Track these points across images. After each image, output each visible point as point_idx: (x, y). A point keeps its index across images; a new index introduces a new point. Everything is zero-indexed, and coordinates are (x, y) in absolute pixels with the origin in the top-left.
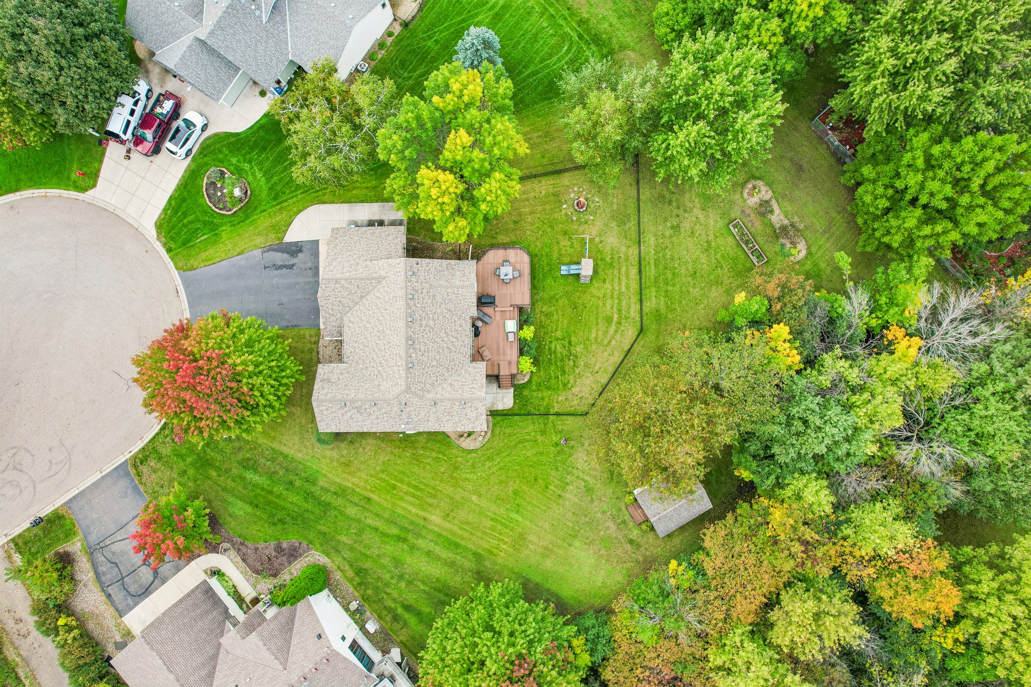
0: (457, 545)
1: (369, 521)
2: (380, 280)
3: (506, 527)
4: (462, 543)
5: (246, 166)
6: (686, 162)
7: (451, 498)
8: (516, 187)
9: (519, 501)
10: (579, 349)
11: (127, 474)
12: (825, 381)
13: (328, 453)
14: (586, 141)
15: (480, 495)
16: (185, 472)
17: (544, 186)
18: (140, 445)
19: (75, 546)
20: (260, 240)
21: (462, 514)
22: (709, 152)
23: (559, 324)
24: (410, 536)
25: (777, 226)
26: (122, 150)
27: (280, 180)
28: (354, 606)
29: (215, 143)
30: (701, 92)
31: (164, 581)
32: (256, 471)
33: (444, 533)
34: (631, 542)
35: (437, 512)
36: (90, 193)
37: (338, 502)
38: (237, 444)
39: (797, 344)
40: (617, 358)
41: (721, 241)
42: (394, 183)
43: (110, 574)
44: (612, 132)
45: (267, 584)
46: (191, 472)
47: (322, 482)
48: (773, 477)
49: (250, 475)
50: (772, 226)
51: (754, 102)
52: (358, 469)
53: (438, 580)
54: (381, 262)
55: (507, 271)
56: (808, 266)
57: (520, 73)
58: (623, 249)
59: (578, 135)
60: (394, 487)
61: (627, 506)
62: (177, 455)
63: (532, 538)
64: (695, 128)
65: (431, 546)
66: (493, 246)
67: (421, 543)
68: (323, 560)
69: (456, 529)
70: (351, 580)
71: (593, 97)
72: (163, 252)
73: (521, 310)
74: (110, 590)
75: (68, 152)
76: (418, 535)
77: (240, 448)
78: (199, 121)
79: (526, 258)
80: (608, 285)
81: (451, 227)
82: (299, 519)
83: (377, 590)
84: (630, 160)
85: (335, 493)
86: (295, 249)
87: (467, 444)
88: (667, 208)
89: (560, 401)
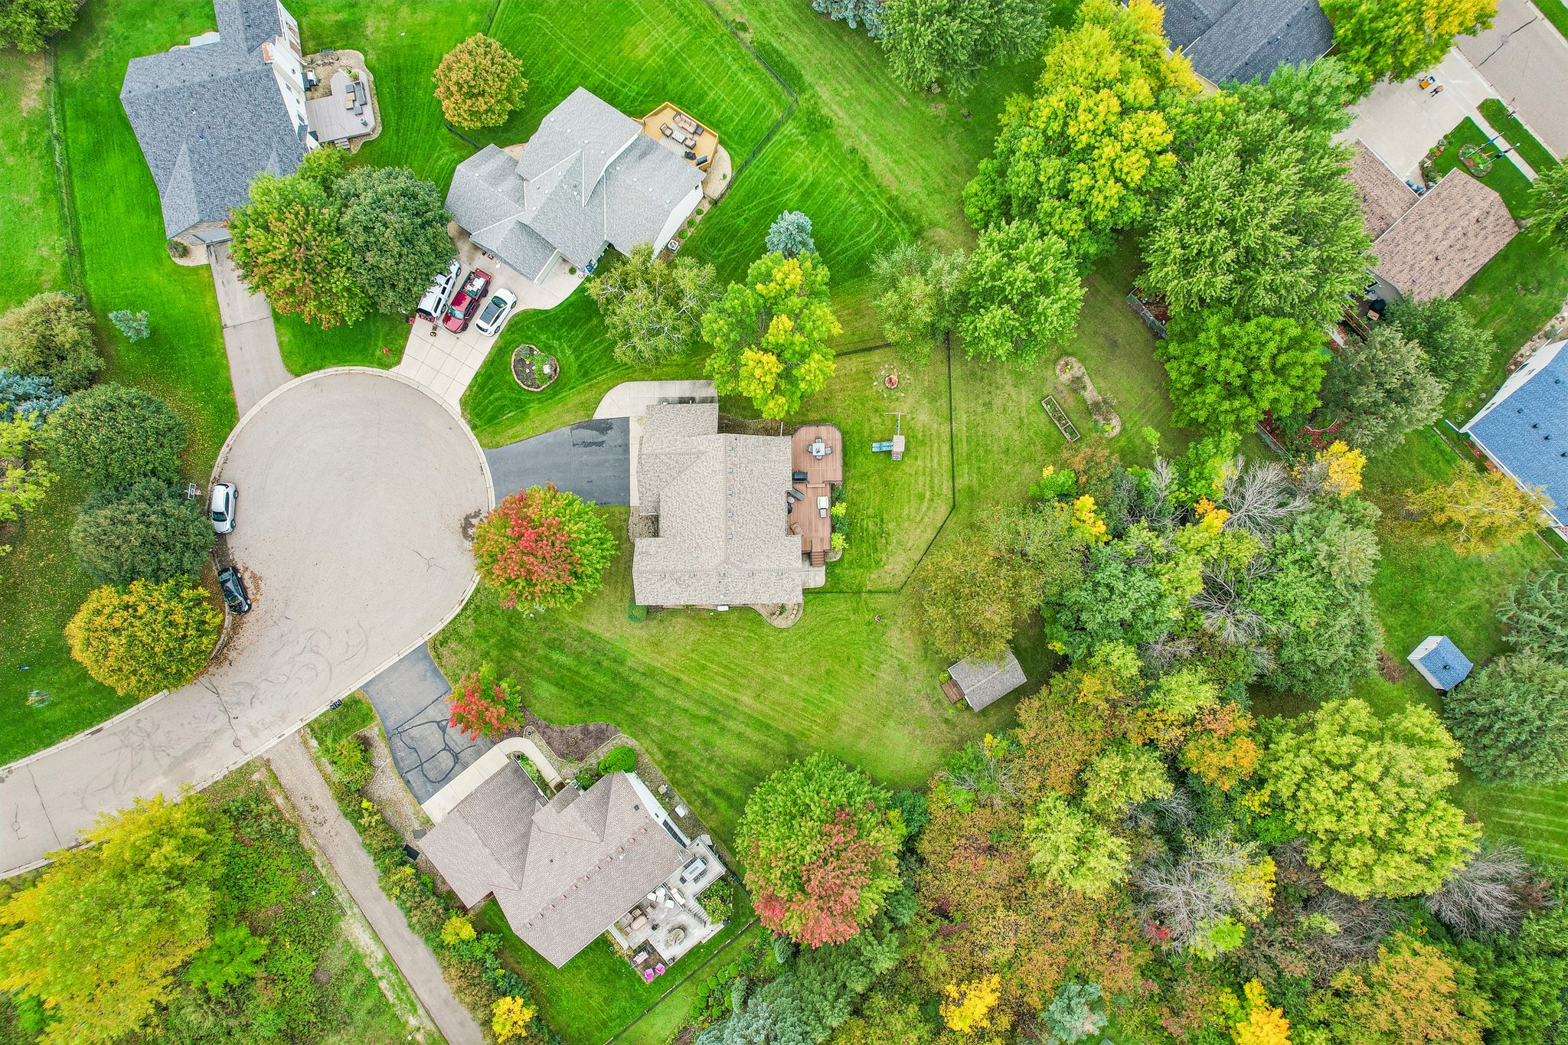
0: (768, 727)
1: (679, 702)
2: (699, 455)
3: (819, 708)
4: (774, 724)
5: (556, 343)
6: (992, 343)
7: (762, 678)
8: (832, 366)
9: (831, 681)
10: (892, 526)
11: (427, 657)
12: (1131, 549)
13: (637, 632)
14: (897, 323)
15: (792, 675)
16: (488, 653)
17: (854, 363)
18: (440, 627)
19: (373, 731)
20: (568, 418)
21: (773, 694)
22: (1015, 333)
23: (872, 501)
24: (720, 718)
25: (1089, 402)
26: (429, 326)
27: (590, 357)
28: (663, 789)
29: (522, 320)
30: (1004, 279)
31: (465, 767)
32: (562, 651)
33: (755, 715)
34: (946, 721)
35: (748, 692)
36: (395, 369)
37: (646, 683)
38: (543, 624)
39: (1104, 516)
40: (929, 535)
41: (1033, 418)
42: (715, 362)
43: (409, 760)
44: (923, 315)
45: (572, 769)
46: (494, 653)
47: (630, 663)
48: (1084, 646)
49: (555, 656)
50: (1085, 401)
51: (1056, 286)
52: (668, 649)
53: (749, 763)
54: (700, 438)
55: (819, 448)
56: (1123, 442)
57: (830, 250)
58: (935, 426)
59: (890, 317)
60: (704, 667)
61: (942, 684)
62: (480, 637)
63: (845, 718)
64: (1000, 312)
65: (742, 728)
66: (804, 424)
67: (731, 724)
68: (632, 742)
69: (767, 710)
70: (660, 764)
71: (904, 281)
72: (467, 429)
73: (833, 486)
74: (409, 776)
75: (373, 328)
76: (729, 717)
77: (546, 628)
78: (509, 299)
79: (838, 435)
80: (920, 462)
81: (771, 404)
82: (608, 702)
83: (686, 774)
84: (940, 338)
85: (644, 674)
86: (604, 426)
87: (779, 622)
88: (978, 385)
89: (873, 579)
